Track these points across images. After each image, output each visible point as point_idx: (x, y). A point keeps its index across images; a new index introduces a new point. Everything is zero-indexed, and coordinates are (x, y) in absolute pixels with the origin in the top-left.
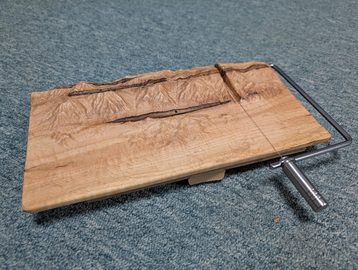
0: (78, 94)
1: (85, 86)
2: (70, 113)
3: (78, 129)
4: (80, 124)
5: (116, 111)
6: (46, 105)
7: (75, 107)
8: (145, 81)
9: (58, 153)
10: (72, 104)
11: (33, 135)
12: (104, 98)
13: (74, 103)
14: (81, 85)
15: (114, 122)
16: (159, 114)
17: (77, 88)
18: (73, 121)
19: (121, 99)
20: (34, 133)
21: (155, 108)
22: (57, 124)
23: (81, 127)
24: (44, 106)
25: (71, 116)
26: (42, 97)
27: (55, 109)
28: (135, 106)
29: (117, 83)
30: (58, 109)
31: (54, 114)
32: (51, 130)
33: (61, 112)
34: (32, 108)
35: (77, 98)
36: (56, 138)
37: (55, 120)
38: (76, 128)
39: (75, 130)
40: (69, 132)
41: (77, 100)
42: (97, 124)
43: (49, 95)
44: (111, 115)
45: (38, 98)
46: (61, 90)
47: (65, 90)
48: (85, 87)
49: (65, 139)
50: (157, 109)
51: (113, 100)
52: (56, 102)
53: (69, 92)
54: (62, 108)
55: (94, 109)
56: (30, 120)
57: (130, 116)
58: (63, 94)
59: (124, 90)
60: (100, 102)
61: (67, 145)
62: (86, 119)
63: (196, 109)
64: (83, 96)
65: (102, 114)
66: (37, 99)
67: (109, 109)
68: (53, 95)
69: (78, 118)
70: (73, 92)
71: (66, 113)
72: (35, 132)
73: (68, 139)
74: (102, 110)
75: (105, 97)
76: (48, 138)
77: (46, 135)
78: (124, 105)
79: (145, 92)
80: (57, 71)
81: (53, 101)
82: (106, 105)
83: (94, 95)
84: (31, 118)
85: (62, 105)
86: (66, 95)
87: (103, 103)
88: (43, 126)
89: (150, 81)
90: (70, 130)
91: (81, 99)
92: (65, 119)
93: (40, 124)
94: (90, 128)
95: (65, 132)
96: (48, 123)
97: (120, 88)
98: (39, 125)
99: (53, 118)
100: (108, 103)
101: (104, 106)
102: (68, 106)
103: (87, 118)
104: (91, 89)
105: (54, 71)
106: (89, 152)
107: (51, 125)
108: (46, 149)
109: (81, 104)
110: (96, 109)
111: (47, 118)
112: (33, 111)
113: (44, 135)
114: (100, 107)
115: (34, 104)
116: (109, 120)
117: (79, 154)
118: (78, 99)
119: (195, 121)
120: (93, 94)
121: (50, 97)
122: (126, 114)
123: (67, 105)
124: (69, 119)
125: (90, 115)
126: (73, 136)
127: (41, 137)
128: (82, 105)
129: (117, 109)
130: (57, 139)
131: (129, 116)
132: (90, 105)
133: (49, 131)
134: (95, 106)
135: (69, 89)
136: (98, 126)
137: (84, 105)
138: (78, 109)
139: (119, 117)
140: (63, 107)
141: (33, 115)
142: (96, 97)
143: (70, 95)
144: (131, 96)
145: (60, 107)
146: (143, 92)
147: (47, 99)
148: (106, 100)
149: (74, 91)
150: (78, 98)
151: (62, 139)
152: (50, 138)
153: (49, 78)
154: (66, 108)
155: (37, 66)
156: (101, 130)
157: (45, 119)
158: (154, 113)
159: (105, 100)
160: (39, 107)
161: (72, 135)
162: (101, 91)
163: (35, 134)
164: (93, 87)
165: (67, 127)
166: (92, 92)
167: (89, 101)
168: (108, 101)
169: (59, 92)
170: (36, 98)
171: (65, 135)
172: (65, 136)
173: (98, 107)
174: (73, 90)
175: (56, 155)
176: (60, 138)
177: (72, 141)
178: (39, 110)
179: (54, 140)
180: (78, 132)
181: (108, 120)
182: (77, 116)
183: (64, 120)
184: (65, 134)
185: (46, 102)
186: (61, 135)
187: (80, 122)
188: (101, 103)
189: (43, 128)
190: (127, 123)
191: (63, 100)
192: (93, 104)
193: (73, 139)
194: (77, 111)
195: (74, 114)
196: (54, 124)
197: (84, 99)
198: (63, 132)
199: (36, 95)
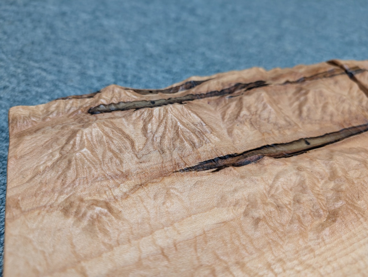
0: (108, 109)
1: (120, 94)
2: (99, 151)
3: (125, 188)
4: (126, 176)
5: (194, 144)
6: (43, 133)
7: (108, 136)
8: (230, 84)
9: (86, 258)
10: (103, 130)
11: (17, 206)
12: (167, 118)
13: (107, 129)
14: (111, 93)
15: (197, 168)
16: (281, 149)
17: (105, 99)
18: (109, 169)
19: (199, 120)
20: (20, 203)
21: (266, 136)
22: (74, 178)
23: (128, 182)
24: (39, 135)
25: (103, 157)
26: (34, 116)
27: (64, 142)
28: (226, 134)
29: (176, 89)
30: (71, 142)
31: (64, 152)
32: (61, 193)
33: (81, 148)
34: (13, 141)
35: (109, 118)
36: (77, 213)
37: (68, 167)
38: (118, 186)
39: (117, 192)
40: (104, 197)
41: (112, 123)
42: (163, 174)
43: (48, 112)
44: (188, 153)
45: (24, 119)
46: (71, 102)
47: (79, 103)
48: (120, 96)
49: (98, 216)
50: (272, 139)
51: (185, 121)
52: (66, 126)
53: (88, 105)
54: (81, 141)
55: (150, 141)
56: (9, 169)
57: (225, 154)
58: (75, 109)
59: (195, 102)
60: (159, 126)
61: (106, 233)
62: (137, 163)
63: (338, 137)
64: (119, 114)
65: (168, 152)
66: (22, 121)
67: (182, 141)
68: (56, 112)
69: (118, 161)
70: (98, 106)
71: (92, 151)
72: (23, 199)
73: (106, 215)
74: (166, 142)
75: (170, 115)
76: (54, 213)
77: (51, 206)
78: (206, 132)
79: (236, 105)
80: (50, 73)
81: (57, 123)
82: (173, 131)
83: (145, 112)
84: (11, 164)
85: (80, 132)
86: (82, 112)
87: (165, 127)
88: (41, 182)
89: (238, 86)
90: (105, 192)
91: (118, 120)
92: (90, 165)
93: (33, 177)
94: (149, 184)
95: (96, 198)
96: (51, 175)
97: (188, 97)
98: (31, 179)
99: (64, 164)
100: (176, 127)
101: (169, 135)
102: (94, 134)
103: (138, 160)
104: (134, 100)
105: (44, 74)
106: (165, 251)
107: (60, 181)
108: (54, 246)
109: (120, 130)
110: (153, 140)
111: (49, 164)
112: (16, 147)
113: (45, 206)
114: (162, 137)
115: (15, 131)
116: (186, 164)
117: (140, 259)
118: (112, 120)
119: (357, 162)
120: (143, 110)
121: (51, 116)
122: (217, 149)
123: (91, 134)
124: (100, 164)
125: (143, 155)
126: (116, 206)
127: (36, 212)
128: (123, 133)
129: (196, 140)
130: (79, 216)
131: (222, 154)
132: (140, 132)
133: (56, 194)
134: (150, 135)
135: (88, 100)
136: (167, 180)
137: (127, 132)
138: (114, 141)
139: (205, 157)
140: (84, 137)
141: (15, 157)
142: (151, 115)
143: (92, 112)
144: (212, 114)
145: (78, 138)
146: (233, 105)
147: (44, 119)
148: (172, 122)
149: (100, 103)
150: (112, 118)
151: (92, 217)
152: (61, 213)
153: (37, 84)
154: (90, 139)
155: (15, 66)
156: (175, 189)
157: (44, 165)
158: (268, 146)
159: (169, 122)
160: (28, 138)
161: (112, 204)
162: (153, 104)
163: (24, 205)
164: (136, 95)
165: (97, 184)
166: (137, 106)
167: (134, 124)
168: (176, 123)
169: (68, 107)
170: (20, 118)
171: (97, 205)
172: (98, 209)
173: (156, 135)
174: (97, 101)
175: (83, 264)
176: (85, 214)
177: (115, 221)
178: (28, 143)
179: (71, 220)
180: (126, 196)
181: (182, 164)
182: (117, 157)
183: (89, 168)
184: (96, 203)
185: (43, 127)
186: (89, 207)
187: (124, 171)
188: (162, 129)
189: (40, 189)
190: (227, 170)
191: (79, 123)
192: (145, 129)
193: (118, 215)
194: (115, 145)
195: (110, 154)
196: (66, 177)
197: (124, 119)
198: (89, 198)
199: (19, 113)
